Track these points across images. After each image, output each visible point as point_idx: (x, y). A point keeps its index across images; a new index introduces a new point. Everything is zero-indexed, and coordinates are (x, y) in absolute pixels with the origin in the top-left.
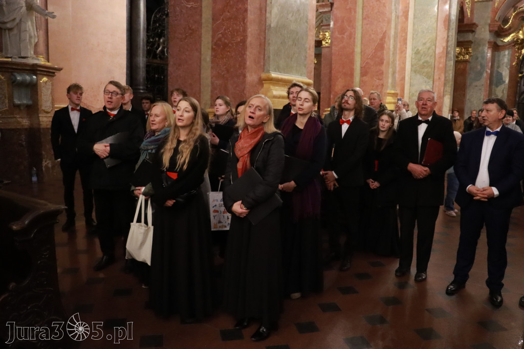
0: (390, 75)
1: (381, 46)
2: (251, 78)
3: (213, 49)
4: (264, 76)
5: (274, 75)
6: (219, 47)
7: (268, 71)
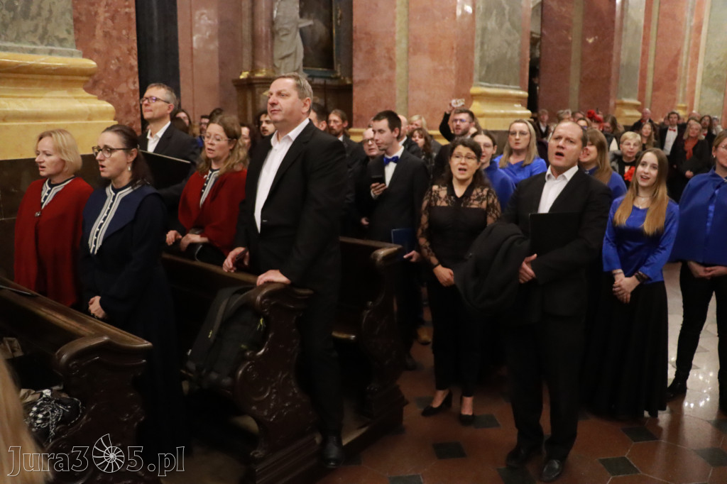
0: (681, 89)
1: (675, 62)
2: (612, 103)
3: (581, 82)
4: (618, 101)
5: (626, 100)
6: (586, 82)
7: (620, 98)
